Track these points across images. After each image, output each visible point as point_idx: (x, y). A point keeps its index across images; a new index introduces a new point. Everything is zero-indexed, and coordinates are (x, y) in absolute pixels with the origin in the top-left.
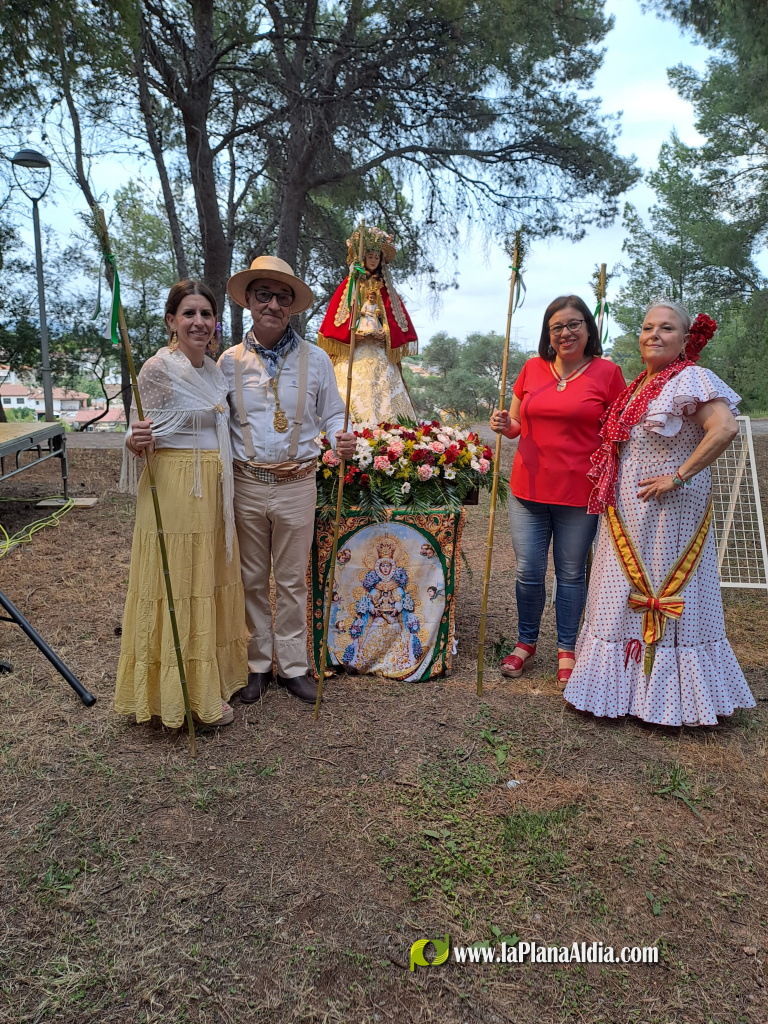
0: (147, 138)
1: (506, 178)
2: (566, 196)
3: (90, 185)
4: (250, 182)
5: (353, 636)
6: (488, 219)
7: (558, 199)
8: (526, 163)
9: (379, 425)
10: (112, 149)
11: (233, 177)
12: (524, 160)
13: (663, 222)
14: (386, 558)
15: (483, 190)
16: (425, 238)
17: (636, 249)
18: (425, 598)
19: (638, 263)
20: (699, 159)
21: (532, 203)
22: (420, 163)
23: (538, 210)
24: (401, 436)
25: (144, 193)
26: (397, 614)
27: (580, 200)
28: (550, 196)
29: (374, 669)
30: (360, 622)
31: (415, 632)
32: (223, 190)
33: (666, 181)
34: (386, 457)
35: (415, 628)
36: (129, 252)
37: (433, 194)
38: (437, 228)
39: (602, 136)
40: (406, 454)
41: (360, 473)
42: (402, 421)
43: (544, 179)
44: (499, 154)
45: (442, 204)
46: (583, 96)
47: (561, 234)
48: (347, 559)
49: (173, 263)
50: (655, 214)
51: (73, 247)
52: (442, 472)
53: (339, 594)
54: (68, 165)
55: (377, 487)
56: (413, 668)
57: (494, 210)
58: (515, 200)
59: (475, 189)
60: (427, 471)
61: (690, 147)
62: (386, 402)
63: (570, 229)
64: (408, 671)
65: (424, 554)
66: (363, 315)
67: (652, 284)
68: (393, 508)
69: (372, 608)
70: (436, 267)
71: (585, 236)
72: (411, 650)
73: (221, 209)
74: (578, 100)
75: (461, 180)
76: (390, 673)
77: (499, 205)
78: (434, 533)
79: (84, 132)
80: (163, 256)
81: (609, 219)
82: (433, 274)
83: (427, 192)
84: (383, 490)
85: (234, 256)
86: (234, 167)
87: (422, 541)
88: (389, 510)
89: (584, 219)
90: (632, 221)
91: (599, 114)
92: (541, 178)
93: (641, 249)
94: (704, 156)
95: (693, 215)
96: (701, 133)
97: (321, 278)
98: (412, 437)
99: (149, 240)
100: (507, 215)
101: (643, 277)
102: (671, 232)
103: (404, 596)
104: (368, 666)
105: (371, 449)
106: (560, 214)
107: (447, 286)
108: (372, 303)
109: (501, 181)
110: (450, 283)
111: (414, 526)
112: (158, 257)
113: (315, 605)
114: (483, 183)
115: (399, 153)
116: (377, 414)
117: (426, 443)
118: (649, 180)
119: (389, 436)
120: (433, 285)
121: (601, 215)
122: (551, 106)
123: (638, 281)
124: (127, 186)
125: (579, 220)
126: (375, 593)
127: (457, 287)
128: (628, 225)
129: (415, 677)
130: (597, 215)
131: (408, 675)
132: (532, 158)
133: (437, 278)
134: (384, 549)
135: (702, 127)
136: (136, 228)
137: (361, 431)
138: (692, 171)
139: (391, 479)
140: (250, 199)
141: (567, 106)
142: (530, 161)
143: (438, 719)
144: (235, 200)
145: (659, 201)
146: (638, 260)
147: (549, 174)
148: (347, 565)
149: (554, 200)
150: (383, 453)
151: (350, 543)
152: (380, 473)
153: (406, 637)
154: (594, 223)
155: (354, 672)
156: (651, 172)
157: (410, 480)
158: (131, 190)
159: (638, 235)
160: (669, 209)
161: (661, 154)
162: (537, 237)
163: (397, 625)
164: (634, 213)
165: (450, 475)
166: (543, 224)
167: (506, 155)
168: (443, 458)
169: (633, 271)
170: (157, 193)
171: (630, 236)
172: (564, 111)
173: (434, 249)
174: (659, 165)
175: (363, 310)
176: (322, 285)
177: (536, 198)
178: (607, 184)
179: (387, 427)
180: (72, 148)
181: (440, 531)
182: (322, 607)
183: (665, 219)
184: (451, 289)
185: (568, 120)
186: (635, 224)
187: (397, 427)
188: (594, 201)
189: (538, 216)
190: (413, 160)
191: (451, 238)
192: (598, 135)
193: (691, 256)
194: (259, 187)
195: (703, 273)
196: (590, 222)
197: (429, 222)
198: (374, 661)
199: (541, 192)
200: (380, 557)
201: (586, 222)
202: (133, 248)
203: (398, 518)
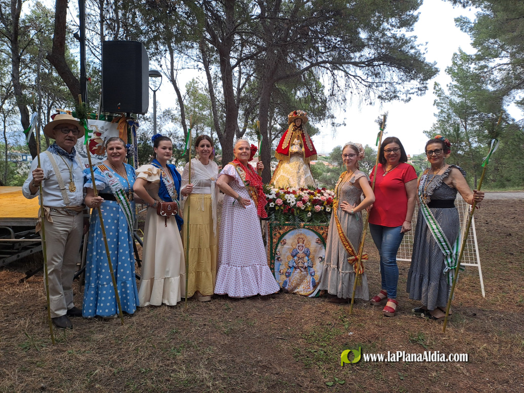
0: (202, 61)
1: (370, 74)
2: (400, 81)
3: (177, 82)
4: (248, 79)
5: (287, 277)
6: (361, 93)
7: (397, 83)
8: (380, 67)
9: (299, 189)
10: (187, 67)
11: (240, 77)
12: (379, 65)
13: (455, 91)
14: (301, 244)
15: (358, 80)
16: (330, 102)
17: (441, 105)
18: (318, 262)
19: (442, 112)
20: (474, 60)
21: (384, 85)
22: (328, 69)
23: (386, 88)
24: (308, 193)
25: (199, 84)
26: (306, 268)
27: (408, 83)
28: (392, 81)
29: (295, 291)
30: (290, 270)
31: (313, 276)
32: (235, 83)
33: (456, 71)
34: (301, 202)
35: (313, 274)
36: (191, 111)
37: (334, 82)
38: (335, 98)
39: (418, 54)
40: (310, 201)
41: (291, 208)
42: (309, 187)
43: (389, 74)
44: (367, 63)
45: (338, 86)
46: (408, 35)
47: (399, 99)
48: (285, 243)
49: (211, 115)
50: (450, 87)
51: (167, 109)
52: (325, 209)
53: (281, 258)
54: (167, 74)
55: (297, 214)
56: (312, 291)
57: (364, 89)
58: (375, 84)
59: (355, 79)
60: (318, 208)
61: (468, 54)
62: (303, 180)
63: (403, 97)
64: (310, 292)
65: (317, 243)
66: (294, 144)
67: (450, 122)
68: (304, 223)
69: (295, 264)
70: (335, 116)
71: (411, 100)
72: (311, 284)
73: (234, 91)
74: (406, 37)
75: (347, 76)
76: (302, 293)
77: (366, 86)
78: (321, 234)
79: (175, 60)
80: (206, 112)
81: (423, 92)
82: (333, 119)
83: (331, 81)
84: (300, 215)
85: (239, 112)
86: (240, 73)
87: (316, 237)
88: (302, 224)
89: (410, 92)
90: (438, 91)
91: (416, 44)
92: (388, 73)
93: (444, 105)
94: (476, 58)
95: (471, 87)
96: (474, 47)
97: (279, 121)
98: (312, 194)
99: (200, 105)
100: (371, 91)
101: (445, 118)
102: (460, 96)
103: (308, 260)
104: (293, 290)
105: (295, 199)
106: (398, 90)
107: (340, 125)
108: (298, 139)
109: (368, 75)
110: (341, 123)
111: (312, 230)
112: (204, 113)
113: (271, 262)
114: (359, 77)
115: (318, 64)
116: (299, 185)
117: (318, 197)
118: (447, 71)
119: (303, 193)
120: (333, 124)
121: (419, 90)
122: (392, 40)
123: (442, 121)
124: (191, 81)
125: (408, 92)
126: (296, 258)
127: (345, 125)
128: (436, 93)
129: (312, 295)
130: (417, 90)
131: (310, 294)
132: (383, 64)
133: (335, 121)
134: (301, 240)
135: (474, 45)
136: (195, 100)
137: (291, 191)
138: (470, 66)
139: (304, 211)
140: (247, 86)
141: (400, 40)
142: (382, 66)
143: (321, 311)
144: (241, 87)
145: (453, 81)
146: (442, 110)
147: (391, 72)
148: (284, 246)
149: (394, 84)
150: (300, 200)
151: (286, 237)
152: (299, 208)
153: (309, 278)
154: (415, 94)
155: (287, 292)
156: (448, 67)
157: (311, 211)
158: (193, 83)
159: (442, 97)
160: (458, 85)
161: (453, 58)
162: (386, 101)
163: (305, 272)
164: (439, 87)
165: (328, 210)
166: (389, 95)
167: (370, 63)
168: (326, 203)
169: (440, 115)
170: (205, 84)
171: (438, 98)
172: (399, 42)
173: (334, 108)
174: (452, 64)
175: (294, 142)
176: (279, 124)
177: (386, 83)
178: (421, 76)
179: (302, 190)
180: (169, 67)
181: (324, 233)
182: (274, 264)
183: (456, 89)
184: (343, 126)
185: (401, 46)
186: (440, 92)
187: (306, 190)
188: (415, 83)
189: (387, 91)
190: (324, 67)
191: (343, 102)
192: (416, 53)
193: (471, 108)
194: (252, 81)
195: (478, 116)
196: (413, 93)
197: (332, 95)
198: (295, 288)
199: (388, 80)
200: (298, 243)
201: (411, 93)
202: (193, 109)
203: (306, 227)
